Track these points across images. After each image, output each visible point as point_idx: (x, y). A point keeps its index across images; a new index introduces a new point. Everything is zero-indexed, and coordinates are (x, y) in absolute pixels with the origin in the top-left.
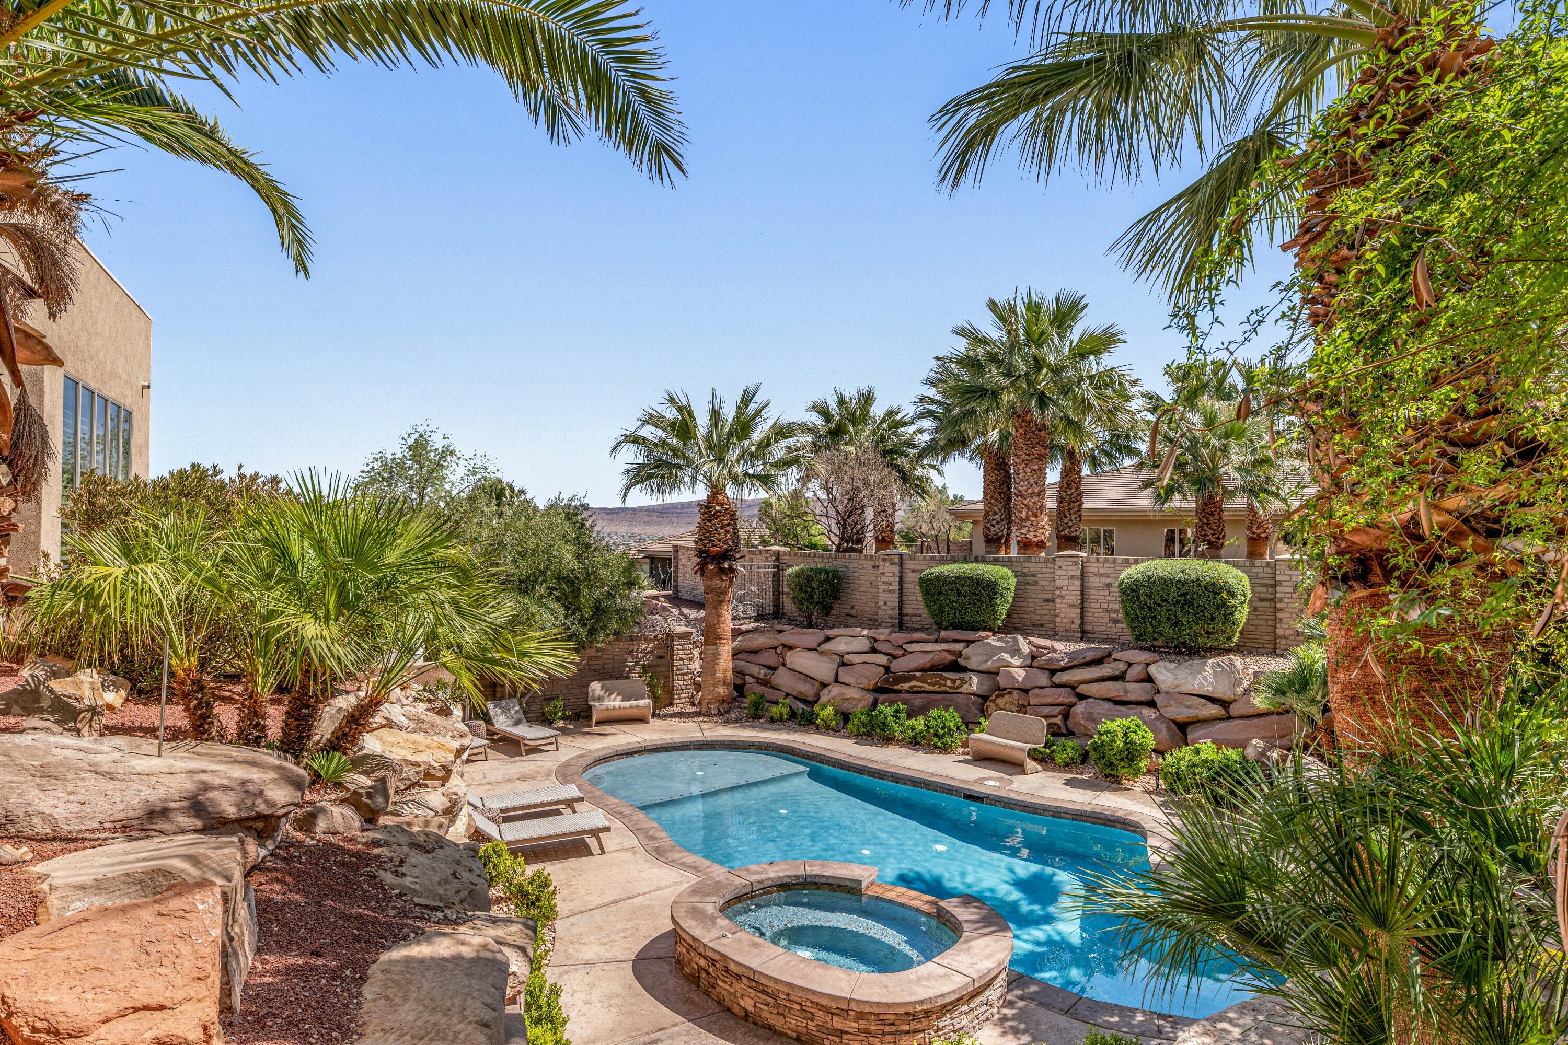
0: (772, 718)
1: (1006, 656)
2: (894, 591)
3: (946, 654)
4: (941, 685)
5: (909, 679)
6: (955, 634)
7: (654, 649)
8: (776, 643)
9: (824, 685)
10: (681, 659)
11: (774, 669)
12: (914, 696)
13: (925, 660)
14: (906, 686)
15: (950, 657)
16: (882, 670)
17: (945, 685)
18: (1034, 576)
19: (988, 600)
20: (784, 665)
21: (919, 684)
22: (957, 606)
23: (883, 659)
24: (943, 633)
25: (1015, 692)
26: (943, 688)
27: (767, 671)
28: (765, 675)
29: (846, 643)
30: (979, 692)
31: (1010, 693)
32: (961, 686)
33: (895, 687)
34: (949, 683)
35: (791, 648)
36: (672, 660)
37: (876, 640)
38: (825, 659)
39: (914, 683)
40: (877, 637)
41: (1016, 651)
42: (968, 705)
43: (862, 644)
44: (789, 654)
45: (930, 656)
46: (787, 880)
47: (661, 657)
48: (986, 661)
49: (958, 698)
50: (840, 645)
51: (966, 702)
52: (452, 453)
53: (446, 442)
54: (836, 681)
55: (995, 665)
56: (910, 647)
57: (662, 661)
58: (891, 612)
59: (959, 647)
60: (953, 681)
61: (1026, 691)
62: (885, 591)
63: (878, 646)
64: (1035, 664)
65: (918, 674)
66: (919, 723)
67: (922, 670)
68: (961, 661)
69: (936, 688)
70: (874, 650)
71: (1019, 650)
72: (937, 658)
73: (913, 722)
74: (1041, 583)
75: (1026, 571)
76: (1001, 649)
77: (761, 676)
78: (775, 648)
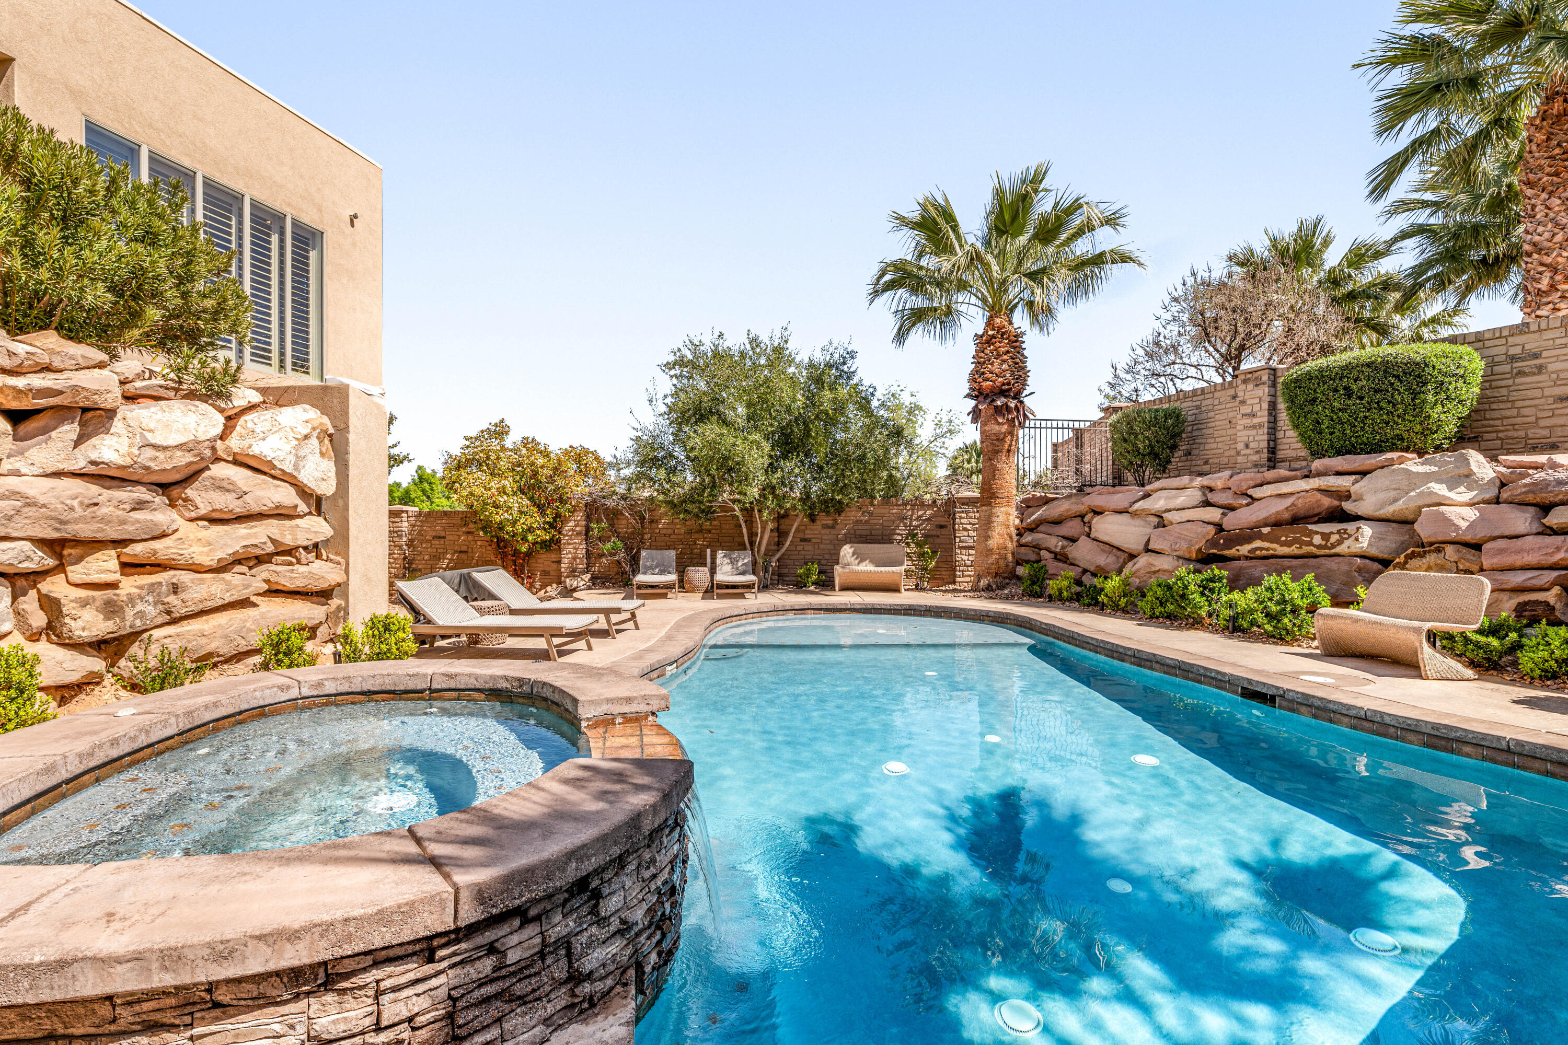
0: (1050, 596)
1: (1440, 489)
2: (1261, 426)
3: (1319, 496)
4: (1302, 544)
5: (1249, 540)
6: (1339, 462)
7: (932, 516)
8: (1082, 508)
9: (1132, 557)
10: (965, 529)
11: (1074, 540)
12: (1254, 562)
13: (1277, 508)
14: (1244, 549)
15: (1327, 502)
16: (1211, 530)
17: (1310, 544)
18: (1536, 356)
19: (1407, 398)
20: (1088, 535)
21: (1266, 545)
22: (1345, 416)
23: (1214, 514)
24: (1317, 464)
25: (1449, 549)
26: (1306, 549)
27: (1065, 543)
28: (1063, 547)
29: (1167, 498)
30: (1374, 552)
31: (1438, 550)
32: (1340, 542)
33: (1227, 553)
34: (1317, 540)
35: (1097, 513)
36: (954, 530)
37: (1211, 490)
38: (1138, 522)
39: (1258, 544)
40: (1212, 484)
41: (1466, 478)
42: (1348, 573)
43: (1192, 495)
44: (1096, 519)
45: (1288, 502)
46: (504, 685)
47: (941, 527)
48: (1395, 500)
49: (1332, 564)
50: (1158, 503)
51: (1345, 568)
52: (919, 408)
53: (913, 399)
54: (1147, 550)
55: (1413, 505)
56: (1257, 493)
57: (944, 531)
58: (1255, 458)
59: (1344, 482)
60: (1326, 536)
61: (1476, 547)
62: (1246, 428)
63: (1212, 497)
64: (1505, 495)
65: (1266, 530)
66: (1244, 599)
67: (1277, 524)
68: (1348, 506)
69: (1293, 550)
70: (1207, 503)
71: (1469, 475)
72: (1302, 504)
73: (1236, 595)
74: (1551, 367)
75: (1516, 351)
76: (1428, 477)
77: (1058, 550)
78: (1082, 517)
